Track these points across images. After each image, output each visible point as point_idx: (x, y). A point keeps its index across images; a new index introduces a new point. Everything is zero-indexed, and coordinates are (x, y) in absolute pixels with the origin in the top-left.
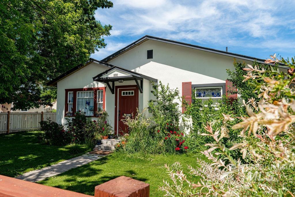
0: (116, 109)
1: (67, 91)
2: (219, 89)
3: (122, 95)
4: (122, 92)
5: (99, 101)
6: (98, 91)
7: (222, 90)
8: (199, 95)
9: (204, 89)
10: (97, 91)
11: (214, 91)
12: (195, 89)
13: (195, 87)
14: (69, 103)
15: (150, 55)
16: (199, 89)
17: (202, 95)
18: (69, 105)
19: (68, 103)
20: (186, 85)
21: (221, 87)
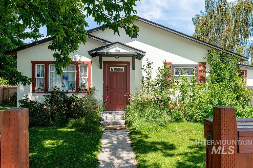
0: (105, 84)
1: (34, 63)
3: (110, 71)
4: (110, 67)
5: (82, 76)
6: (80, 65)
18: (37, 79)
19: (36, 77)
21: (195, 68)
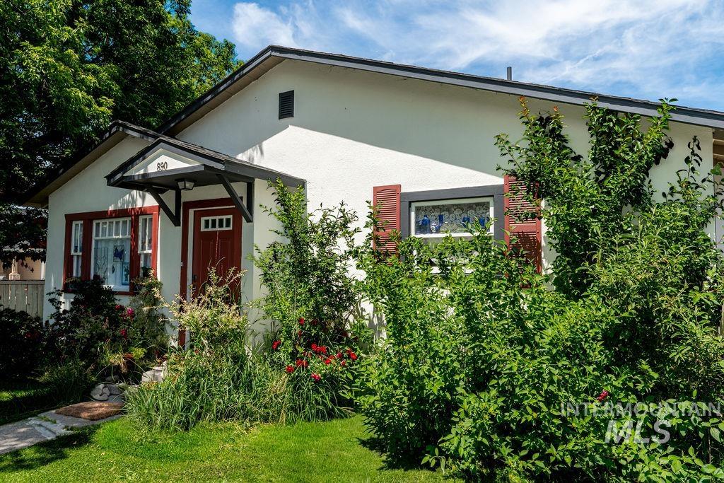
0: (184, 270)
1: (70, 219)
2: (486, 206)
3: (203, 229)
4: (203, 220)
5: (143, 248)
6: (141, 218)
7: (492, 209)
8: (423, 227)
9: (441, 208)
10: (138, 219)
11: (471, 213)
12: (410, 206)
13: (410, 203)
14: (76, 254)
15: (286, 106)
16: (425, 209)
17: (433, 226)
18: (75, 259)
19: (72, 253)
20: (385, 196)
21: (490, 200)
